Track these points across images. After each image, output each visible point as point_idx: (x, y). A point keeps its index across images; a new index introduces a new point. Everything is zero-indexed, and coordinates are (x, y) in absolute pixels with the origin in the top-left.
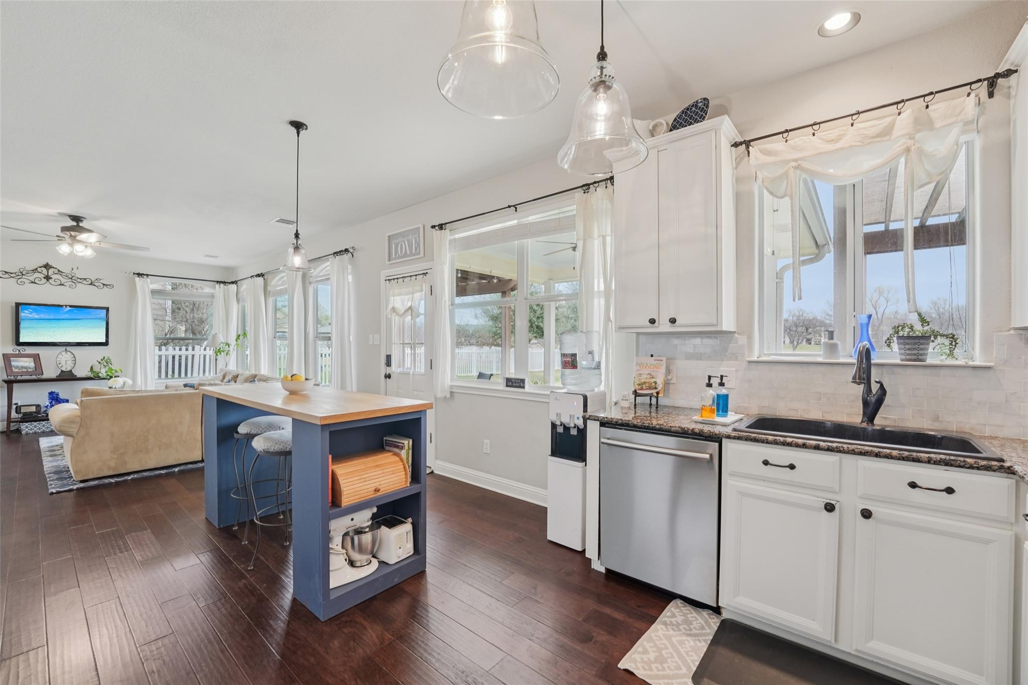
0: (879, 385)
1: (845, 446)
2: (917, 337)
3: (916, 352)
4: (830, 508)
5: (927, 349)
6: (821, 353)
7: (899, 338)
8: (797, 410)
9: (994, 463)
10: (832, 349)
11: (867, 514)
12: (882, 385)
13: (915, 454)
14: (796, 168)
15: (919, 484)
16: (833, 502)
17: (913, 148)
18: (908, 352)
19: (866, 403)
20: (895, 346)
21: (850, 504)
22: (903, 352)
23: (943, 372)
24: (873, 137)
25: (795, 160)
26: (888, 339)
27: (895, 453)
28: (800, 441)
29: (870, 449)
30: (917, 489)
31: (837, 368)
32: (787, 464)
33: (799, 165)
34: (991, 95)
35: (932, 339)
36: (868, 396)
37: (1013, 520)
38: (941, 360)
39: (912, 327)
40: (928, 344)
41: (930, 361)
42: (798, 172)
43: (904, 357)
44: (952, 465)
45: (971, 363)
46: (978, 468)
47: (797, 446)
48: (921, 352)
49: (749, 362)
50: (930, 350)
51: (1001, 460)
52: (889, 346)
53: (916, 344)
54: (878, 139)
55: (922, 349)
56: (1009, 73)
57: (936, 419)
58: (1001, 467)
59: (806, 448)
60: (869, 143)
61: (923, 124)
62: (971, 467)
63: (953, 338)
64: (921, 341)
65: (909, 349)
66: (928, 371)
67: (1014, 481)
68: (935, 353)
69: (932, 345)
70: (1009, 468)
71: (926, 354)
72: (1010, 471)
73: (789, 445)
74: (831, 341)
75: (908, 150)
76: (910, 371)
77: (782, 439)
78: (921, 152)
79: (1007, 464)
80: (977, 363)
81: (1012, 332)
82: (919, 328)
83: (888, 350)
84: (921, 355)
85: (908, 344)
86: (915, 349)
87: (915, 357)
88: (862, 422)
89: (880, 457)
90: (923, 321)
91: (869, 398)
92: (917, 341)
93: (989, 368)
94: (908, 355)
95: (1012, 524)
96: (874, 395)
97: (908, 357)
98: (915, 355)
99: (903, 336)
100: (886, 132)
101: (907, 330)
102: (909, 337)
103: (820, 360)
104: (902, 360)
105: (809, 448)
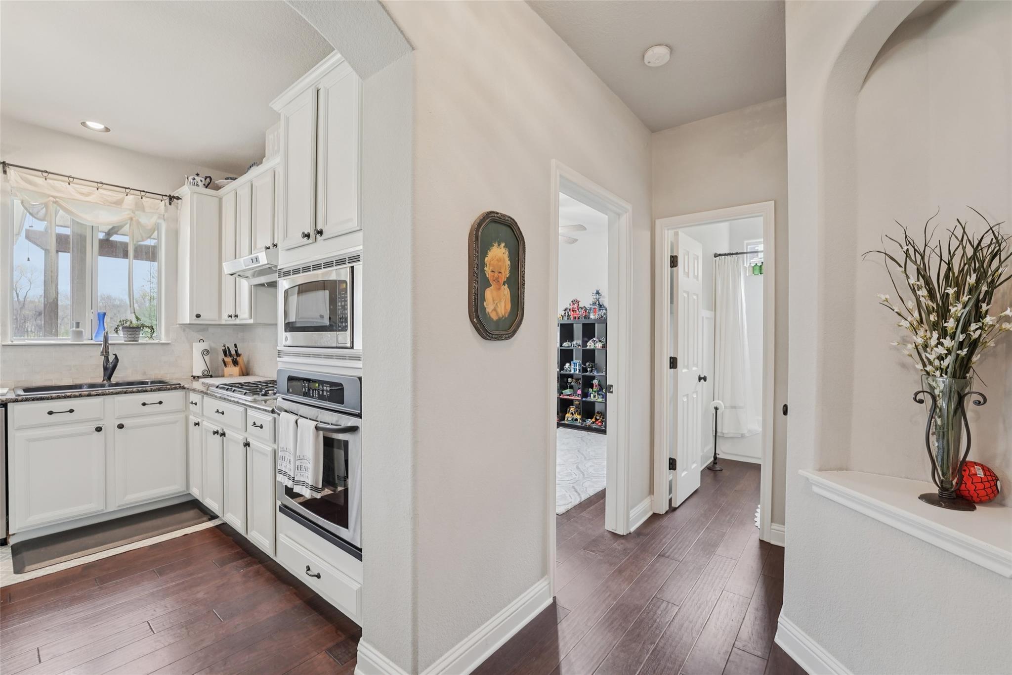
0: (114, 356)
1: (107, 391)
2: (133, 328)
3: (133, 336)
4: (99, 429)
5: (139, 334)
6: (69, 338)
7: (123, 328)
8: (52, 380)
9: (177, 386)
10: (79, 334)
11: (121, 426)
12: (116, 356)
13: (144, 388)
14: (54, 202)
15: (147, 403)
16: (101, 426)
17: (134, 219)
18: (129, 336)
19: (105, 369)
20: (121, 333)
21: (110, 424)
22: (126, 336)
23: (148, 347)
24: (111, 203)
25: (54, 197)
26: (116, 328)
27: (135, 389)
28: (77, 394)
29: (121, 390)
30: (146, 405)
31: (83, 347)
32: (68, 410)
33: (57, 201)
34: (170, 204)
35: (142, 328)
36: (107, 364)
37: (184, 409)
38: (147, 341)
39: (131, 322)
40: (140, 331)
41: (140, 341)
42: (55, 205)
43: (127, 339)
44: (161, 390)
45: (161, 342)
46: (172, 389)
47: (75, 396)
48: (136, 336)
49: (3, 346)
50: (141, 335)
51: (180, 384)
52: (117, 332)
53: (133, 331)
54: (114, 205)
55: (137, 334)
56: (178, 198)
57: (145, 373)
58: (180, 387)
59: (82, 396)
60: (109, 205)
61: (140, 207)
62: (169, 389)
63: (152, 328)
64: (137, 330)
65: (130, 334)
66: (140, 347)
67: (184, 392)
68: (143, 338)
69: (141, 332)
70: (183, 386)
71: (139, 337)
72: (183, 388)
73: (70, 397)
74: (78, 329)
75: (131, 219)
76: (130, 347)
77: (63, 395)
78: (138, 223)
79: (182, 385)
80: (163, 341)
81: (178, 326)
82: (135, 322)
83: (116, 335)
84: (136, 338)
85: (129, 331)
86: (133, 334)
87: (133, 339)
88: (104, 380)
89: (127, 393)
90: (138, 319)
91: (108, 366)
92: (134, 330)
93: (168, 344)
94: (129, 338)
95: (184, 411)
96: (111, 363)
97: (129, 339)
98: (133, 338)
99: (126, 327)
100: (119, 203)
101: (128, 323)
102: (129, 327)
103: (69, 342)
104: (125, 341)
105: (83, 397)
